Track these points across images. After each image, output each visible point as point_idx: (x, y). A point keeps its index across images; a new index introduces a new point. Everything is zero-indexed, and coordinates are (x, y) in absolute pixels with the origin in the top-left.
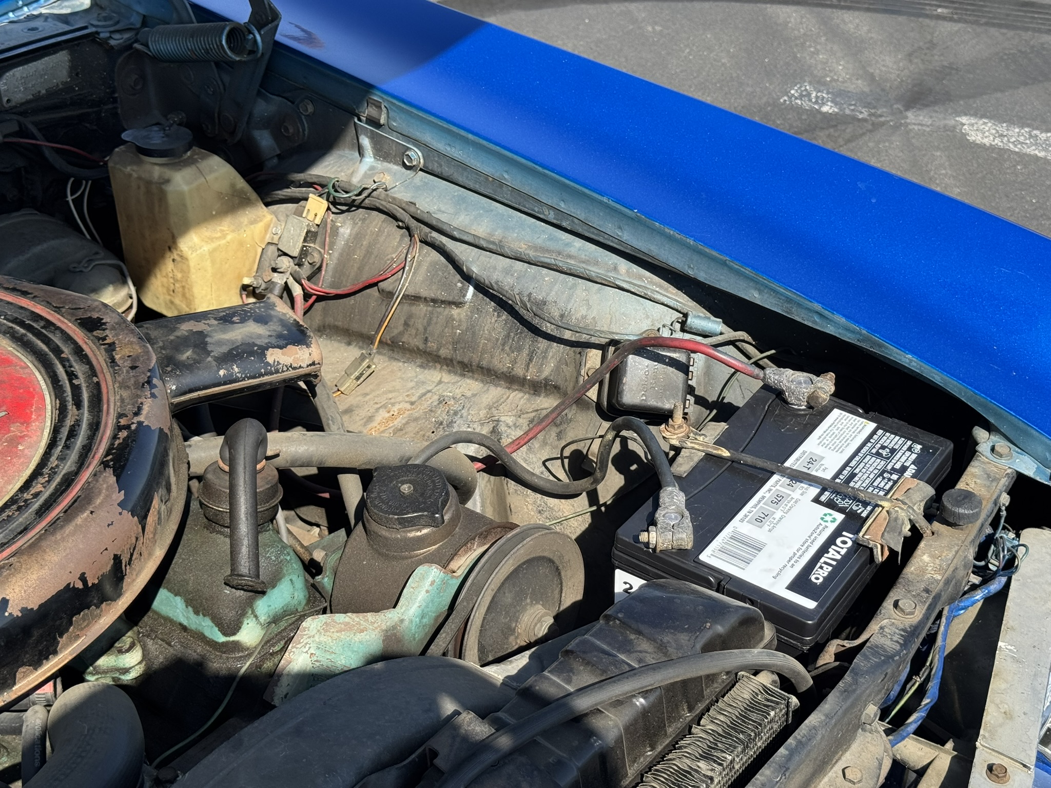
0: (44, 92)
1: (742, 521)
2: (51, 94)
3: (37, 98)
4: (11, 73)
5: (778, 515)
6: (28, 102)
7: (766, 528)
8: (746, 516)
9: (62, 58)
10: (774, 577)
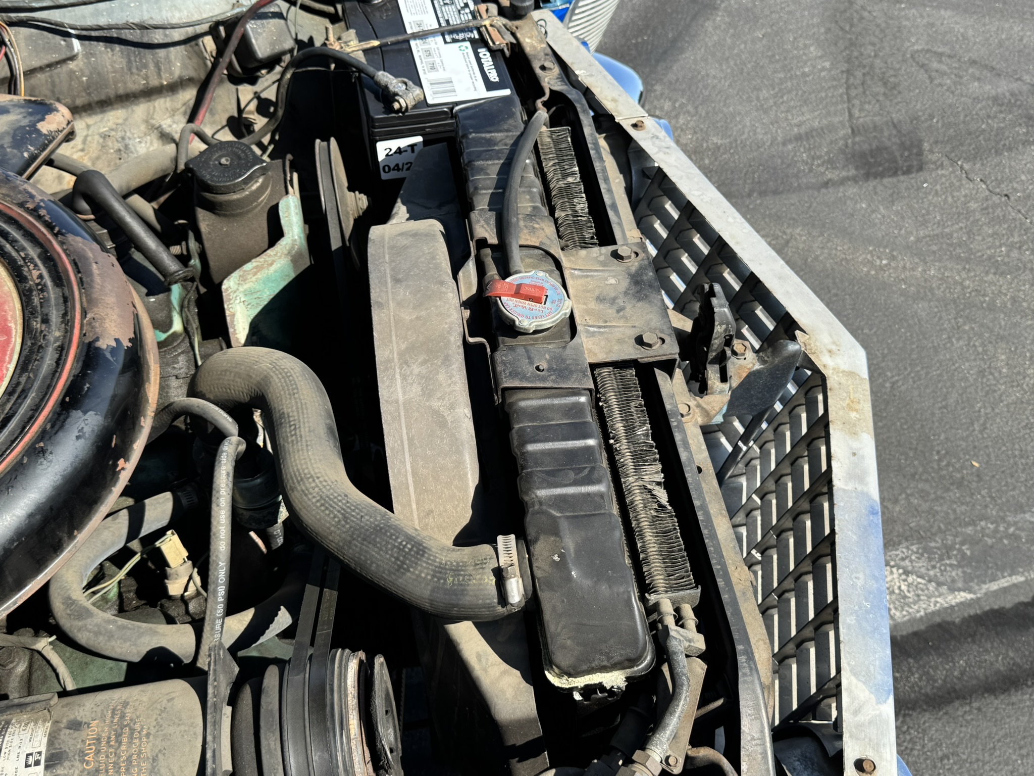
1: (424, 73)
5: (438, 60)
7: (441, 70)
8: (424, 70)
10: (475, 90)
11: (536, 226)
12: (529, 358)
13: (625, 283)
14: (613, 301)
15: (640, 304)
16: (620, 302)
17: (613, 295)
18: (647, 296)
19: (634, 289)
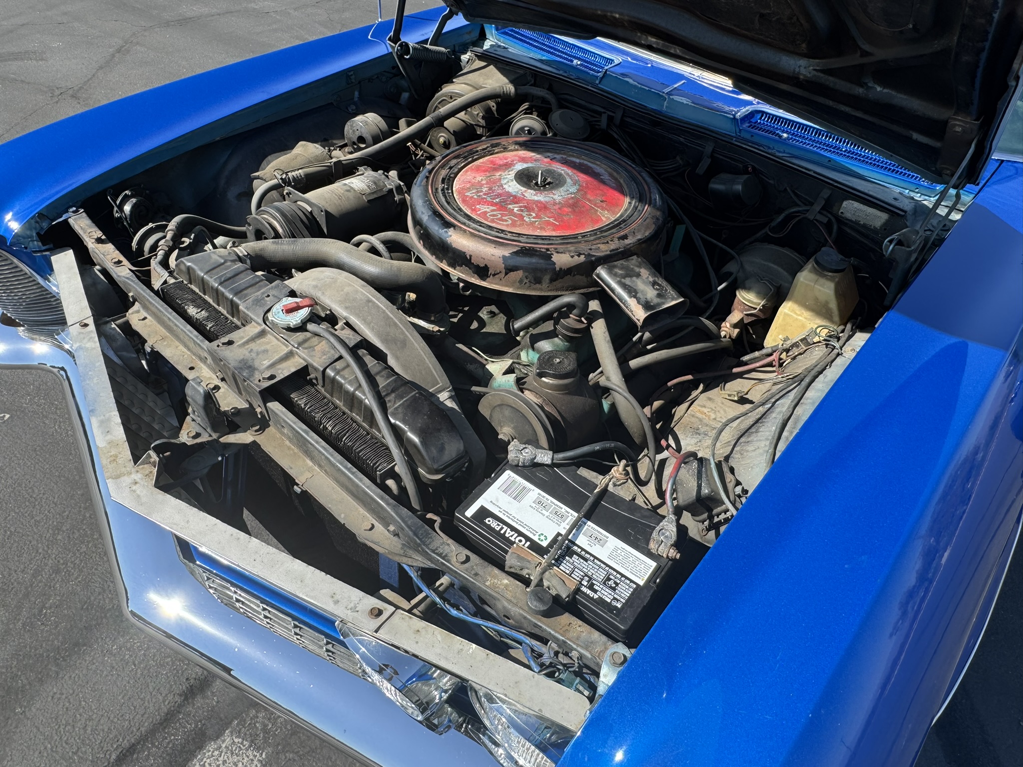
0: (862, 223)
1: (539, 494)
2: (865, 226)
3: (857, 223)
4: (853, 202)
5: (547, 514)
6: (851, 221)
7: (534, 505)
8: (544, 497)
9: (884, 216)
10: (491, 502)
11: (325, 357)
12: (276, 297)
13: (256, 364)
14: (258, 354)
15: (242, 357)
16: (254, 355)
17: (260, 356)
18: (240, 362)
19: (250, 363)
